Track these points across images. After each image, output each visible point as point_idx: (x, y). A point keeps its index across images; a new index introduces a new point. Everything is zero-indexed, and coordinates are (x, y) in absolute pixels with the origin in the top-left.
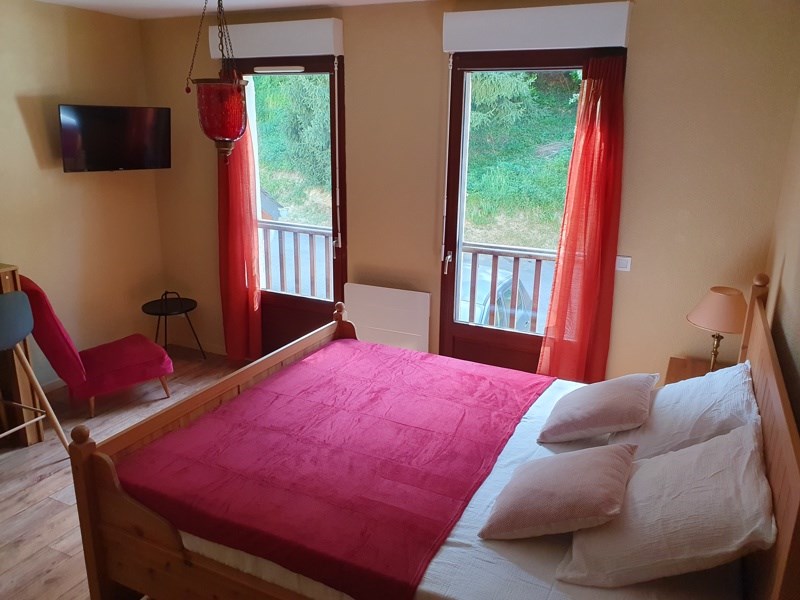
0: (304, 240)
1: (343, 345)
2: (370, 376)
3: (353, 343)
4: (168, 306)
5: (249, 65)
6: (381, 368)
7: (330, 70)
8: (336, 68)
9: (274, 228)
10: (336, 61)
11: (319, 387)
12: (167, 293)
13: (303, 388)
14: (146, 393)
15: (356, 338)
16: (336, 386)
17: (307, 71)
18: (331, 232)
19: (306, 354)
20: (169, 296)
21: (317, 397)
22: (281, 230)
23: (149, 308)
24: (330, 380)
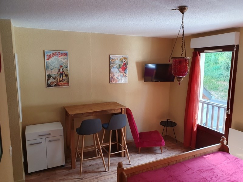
0: (216, 109)
1: (222, 154)
2: (231, 173)
3: (227, 155)
4: (168, 124)
5: (202, 50)
6: (237, 170)
7: (232, 50)
8: (235, 49)
9: (205, 103)
10: (235, 47)
11: (207, 170)
12: (168, 119)
13: (200, 169)
14: (156, 150)
15: (229, 153)
16: (214, 173)
17: (223, 51)
18: (226, 107)
19: (206, 154)
20: (168, 120)
21: (204, 175)
22: (208, 104)
23: (162, 123)
24: (212, 169)
